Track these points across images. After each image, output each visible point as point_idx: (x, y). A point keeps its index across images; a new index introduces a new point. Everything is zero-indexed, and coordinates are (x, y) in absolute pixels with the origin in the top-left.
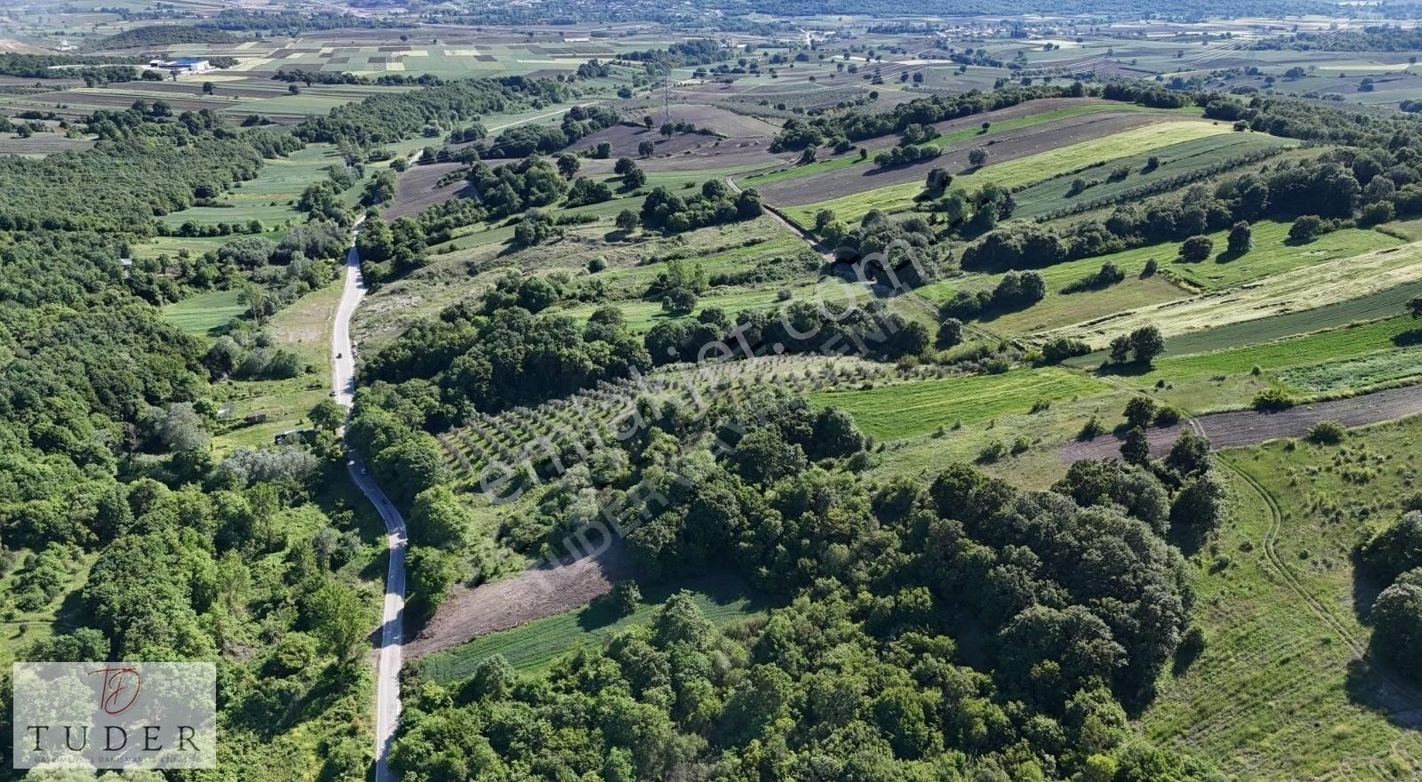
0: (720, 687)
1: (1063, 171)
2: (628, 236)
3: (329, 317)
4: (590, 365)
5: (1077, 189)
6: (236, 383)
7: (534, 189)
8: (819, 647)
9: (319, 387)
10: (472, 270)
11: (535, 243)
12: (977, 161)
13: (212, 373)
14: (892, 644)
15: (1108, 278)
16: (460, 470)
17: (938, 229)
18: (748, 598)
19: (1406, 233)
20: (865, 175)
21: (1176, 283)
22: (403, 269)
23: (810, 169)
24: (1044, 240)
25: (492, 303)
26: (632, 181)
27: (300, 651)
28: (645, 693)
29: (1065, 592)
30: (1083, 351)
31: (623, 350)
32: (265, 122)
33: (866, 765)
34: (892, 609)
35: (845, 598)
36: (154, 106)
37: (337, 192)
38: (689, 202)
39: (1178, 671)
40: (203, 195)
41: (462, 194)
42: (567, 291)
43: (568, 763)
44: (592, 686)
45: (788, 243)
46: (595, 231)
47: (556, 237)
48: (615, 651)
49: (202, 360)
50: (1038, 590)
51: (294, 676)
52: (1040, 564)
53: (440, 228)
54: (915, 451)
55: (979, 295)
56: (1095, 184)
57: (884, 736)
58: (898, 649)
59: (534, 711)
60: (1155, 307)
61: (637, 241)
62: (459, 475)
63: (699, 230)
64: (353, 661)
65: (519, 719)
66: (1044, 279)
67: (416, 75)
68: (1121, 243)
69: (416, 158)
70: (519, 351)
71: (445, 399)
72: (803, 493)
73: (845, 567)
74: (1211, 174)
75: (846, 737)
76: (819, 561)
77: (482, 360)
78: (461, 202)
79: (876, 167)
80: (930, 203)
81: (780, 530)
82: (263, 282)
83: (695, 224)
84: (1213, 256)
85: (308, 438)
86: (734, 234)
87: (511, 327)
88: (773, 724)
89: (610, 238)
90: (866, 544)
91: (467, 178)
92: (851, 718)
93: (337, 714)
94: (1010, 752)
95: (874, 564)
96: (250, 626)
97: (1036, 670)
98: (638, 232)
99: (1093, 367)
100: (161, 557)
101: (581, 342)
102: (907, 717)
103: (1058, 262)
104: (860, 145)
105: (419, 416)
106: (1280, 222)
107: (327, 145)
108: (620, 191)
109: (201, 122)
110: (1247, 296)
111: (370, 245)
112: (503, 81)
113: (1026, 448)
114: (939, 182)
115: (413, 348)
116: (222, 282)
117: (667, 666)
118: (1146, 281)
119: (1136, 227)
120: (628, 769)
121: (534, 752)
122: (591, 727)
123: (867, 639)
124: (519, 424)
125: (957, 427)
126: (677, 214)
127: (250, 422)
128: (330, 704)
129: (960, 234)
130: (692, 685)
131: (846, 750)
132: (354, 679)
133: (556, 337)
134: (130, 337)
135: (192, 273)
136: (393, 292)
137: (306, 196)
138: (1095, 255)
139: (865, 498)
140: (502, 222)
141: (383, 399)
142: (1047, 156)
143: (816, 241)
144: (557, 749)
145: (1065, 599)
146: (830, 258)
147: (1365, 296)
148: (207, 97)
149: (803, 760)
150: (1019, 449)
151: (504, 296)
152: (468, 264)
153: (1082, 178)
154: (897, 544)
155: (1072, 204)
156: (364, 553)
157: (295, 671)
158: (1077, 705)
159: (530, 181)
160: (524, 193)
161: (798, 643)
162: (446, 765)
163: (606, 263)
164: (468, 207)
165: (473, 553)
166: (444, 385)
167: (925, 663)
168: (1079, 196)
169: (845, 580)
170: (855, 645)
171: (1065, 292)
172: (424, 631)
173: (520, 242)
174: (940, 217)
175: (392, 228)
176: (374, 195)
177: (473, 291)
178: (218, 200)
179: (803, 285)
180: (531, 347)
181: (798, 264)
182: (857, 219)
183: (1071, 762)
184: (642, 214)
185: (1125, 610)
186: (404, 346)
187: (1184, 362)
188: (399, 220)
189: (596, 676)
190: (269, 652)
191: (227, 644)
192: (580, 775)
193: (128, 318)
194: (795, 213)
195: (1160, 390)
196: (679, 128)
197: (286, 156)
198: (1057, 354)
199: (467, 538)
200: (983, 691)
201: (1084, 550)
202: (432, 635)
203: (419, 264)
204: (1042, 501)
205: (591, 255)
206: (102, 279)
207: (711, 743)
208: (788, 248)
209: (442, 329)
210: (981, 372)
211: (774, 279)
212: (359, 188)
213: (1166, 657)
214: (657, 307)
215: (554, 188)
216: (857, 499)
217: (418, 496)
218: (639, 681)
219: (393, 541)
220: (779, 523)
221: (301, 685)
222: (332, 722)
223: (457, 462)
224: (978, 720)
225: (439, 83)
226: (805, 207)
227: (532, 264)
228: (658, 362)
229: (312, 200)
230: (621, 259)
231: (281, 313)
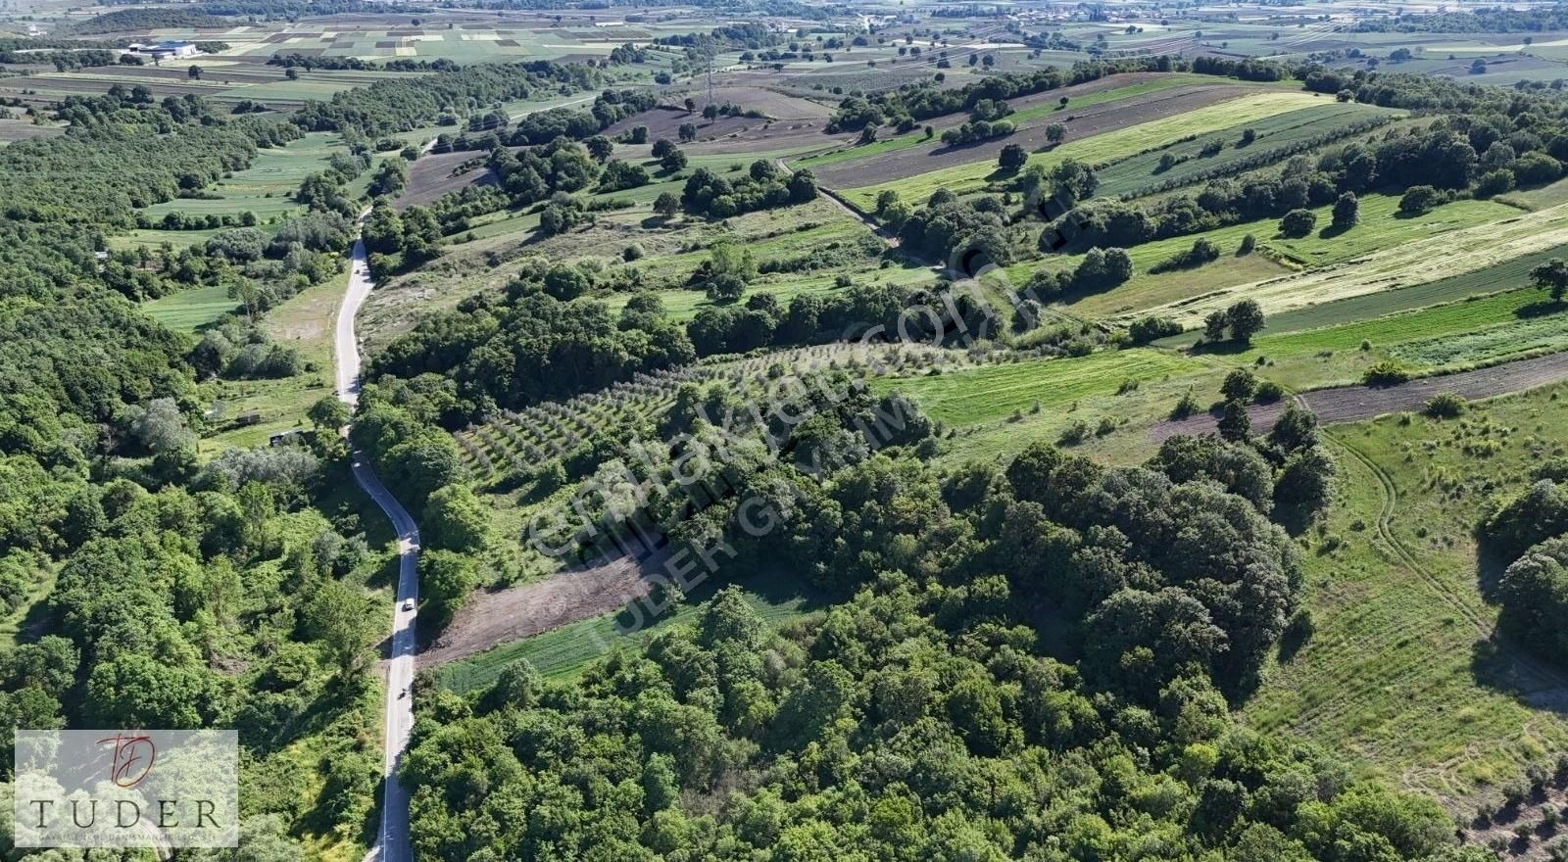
0: (773, 689)
1: (1150, 147)
2: (667, 222)
3: (332, 312)
4: (625, 354)
5: (1166, 164)
6: (225, 383)
7: (562, 174)
8: (885, 643)
9: (321, 385)
10: (492, 260)
11: (563, 230)
12: (1055, 137)
13: (198, 371)
14: (965, 637)
15: (1201, 256)
16: (479, 470)
17: (1012, 210)
18: (803, 596)
19: (1527, 202)
20: (931, 154)
21: (1276, 260)
22: (415, 260)
23: (870, 149)
24: (1130, 217)
25: (514, 291)
26: (671, 163)
27: (298, 662)
28: (689, 695)
29: (1158, 575)
30: (1174, 331)
31: (662, 339)
32: (259, 109)
33: (938, 763)
34: (965, 600)
35: (913, 592)
36: (133, 92)
37: (341, 182)
38: (735, 185)
39: (1283, 658)
40: (188, 185)
41: (481, 181)
42: (598, 280)
43: (602, 772)
44: (628, 690)
45: (846, 228)
46: (630, 217)
47: (587, 224)
48: (655, 652)
49: (187, 358)
50: (1128, 573)
51: (292, 691)
52: (1130, 545)
53: (456, 217)
54: (989, 436)
55: (1059, 276)
56: (1185, 159)
57: (958, 733)
58: (972, 642)
59: (565, 718)
60: (1254, 284)
61: (677, 227)
62: (478, 476)
63: (747, 216)
64: (359, 671)
65: (547, 726)
66: (1131, 259)
67: (429, 60)
68: (1214, 220)
69: (429, 146)
70: (545, 341)
71: (462, 394)
72: (865, 482)
73: (913, 558)
74: (1313, 146)
75: (914, 735)
76: (884, 555)
77: (502, 350)
78: (479, 189)
79: (944, 146)
80: (1003, 183)
81: (839, 521)
82: (257, 276)
83: (742, 209)
84: (1316, 232)
85: (308, 439)
86: (786, 218)
87: (536, 315)
88: (833, 724)
89: (646, 224)
90: (936, 534)
91: (486, 166)
92: (920, 714)
93: (341, 729)
94: (1098, 747)
95: (944, 554)
96: (241, 638)
97: (1127, 658)
98: (679, 217)
99: (1185, 346)
100: (139, 562)
101: (615, 331)
102: (983, 711)
103: (1146, 241)
104: (925, 124)
105: (432, 411)
106: (1390, 194)
107: (329, 133)
108: (658, 175)
109: (187, 108)
110: (1355, 271)
111: (378, 235)
112: (526, 66)
113: (1113, 429)
114: (1011, 160)
115: (426, 342)
116: (210, 277)
117: (713, 666)
118: (1243, 259)
119: (1231, 203)
120: (670, 777)
121: (564, 762)
122: (628, 733)
123: (937, 633)
124: (546, 420)
125: (1036, 410)
126: (722, 197)
127: (242, 423)
128: (333, 719)
129: (1037, 215)
130: (742, 686)
131: (915, 748)
132: (360, 692)
134: (105, 331)
135: (176, 267)
136: (403, 285)
137: (306, 186)
138: (1186, 233)
139: (934, 485)
140: (526, 210)
141: (391, 394)
142: (1134, 130)
143: (877, 224)
144: (590, 757)
145: (1159, 582)
146: (894, 243)
147: (1484, 269)
148: (193, 82)
149: (866, 762)
150: (1105, 430)
151: (528, 285)
152: (488, 254)
153: (1172, 154)
154: (970, 531)
155: (1160, 181)
156: (371, 560)
157: (293, 684)
158: (1172, 694)
159: (557, 165)
160: (551, 179)
161: (861, 639)
162: (465, 777)
163: (643, 251)
164: (488, 195)
165: (494, 556)
166: (460, 379)
167: (1003, 655)
168: (1168, 173)
169: (912, 572)
170: (923, 639)
171: (1154, 272)
172: (440, 640)
173: (547, 230)
174: (1014, 197)
175: (402, 217)
176: (383, 184)
177: (494, 283)
178: (206, 191)
179: (863, 272)
180: (559, 336)
181: (857, 249)
182: (923, 201)
183: (1166, 755)
184: (683, 199)
185: (1225, 592)
186: (416, 340)
187: (1287, 340)
188: (410, 209)
189: (634, 679)
190: (263, 665)
191: (216, 657)
192: (616, 784)
193: (102, 312)
194: (853, 195)
195: (1260, 368)
196: (724, 111)
197: (283, 145)
198: (1146, 334)
199: (487, 540)
200: (1067, 683)
201: (1178, 528)
202: (449, 644)
203: (433, 255)
204: (1132, 477)
205: (627, 243)
206: (73, 271)
207: (764, 748)
208: (846, 232)
209: (458, 321)
210: (1061, 355)
211: (831, 266)
212: (366, 178)
213: (1270, 643)
214: (701, 296)
215: (583, 171)
216: (925, 487)
217: (432, 495)
218: (682, 682)
219: (404, 546)
220: (839, 514)
221: (299, 700)
222: (335, 738)
223: (476, 462)
224: (1062, 713)
225: (456, 69)
226: (865, 189)
227: (560, 254)
228: (702, 352)
229: (312, 191)
230: (659, 248)
231: (277, 308)
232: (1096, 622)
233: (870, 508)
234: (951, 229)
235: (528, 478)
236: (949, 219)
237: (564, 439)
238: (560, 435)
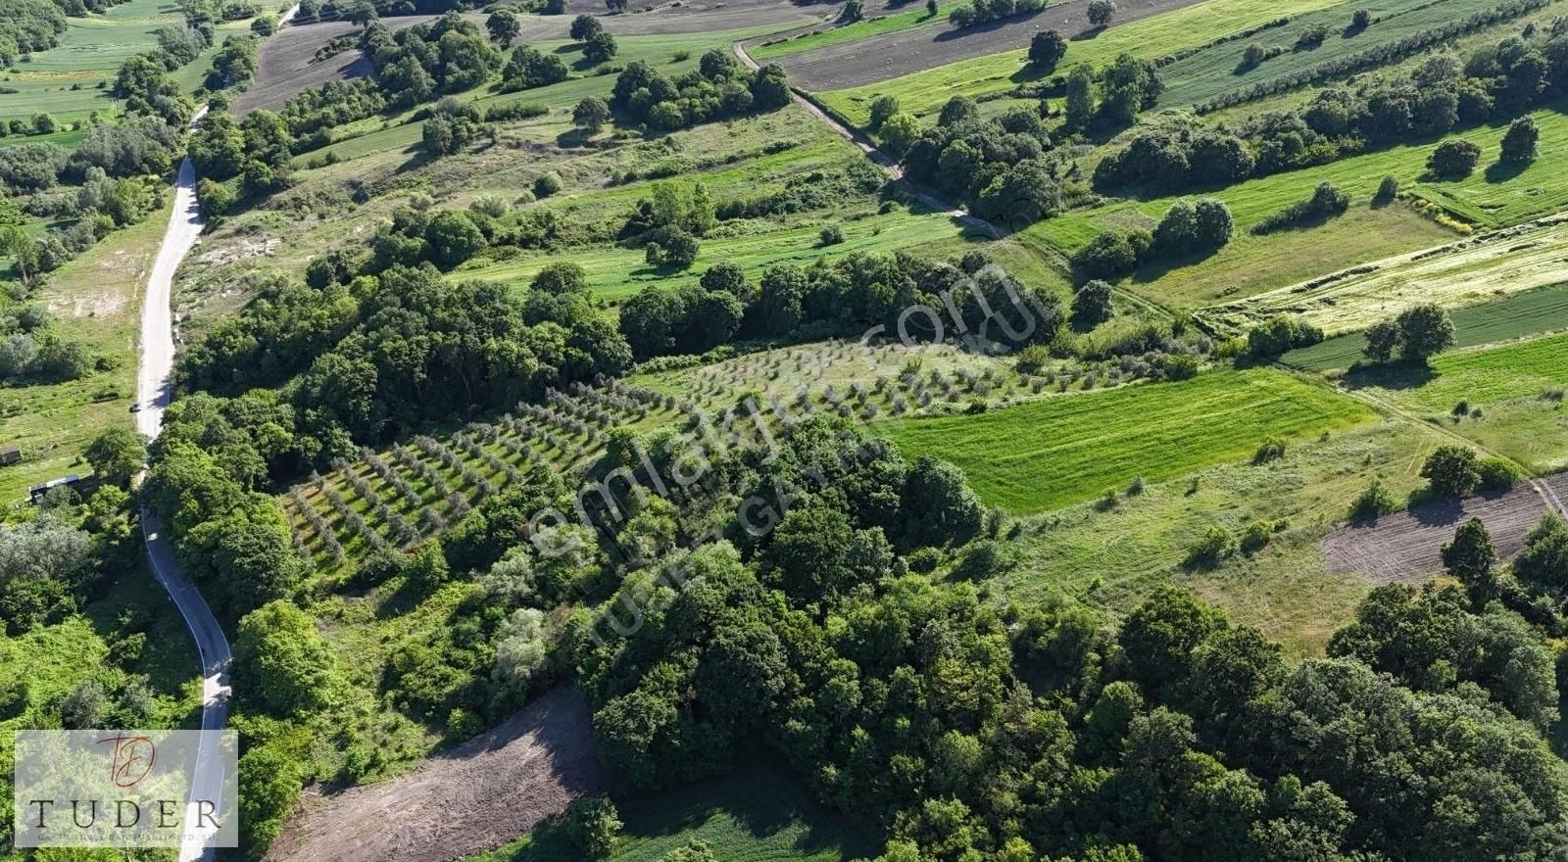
1: (1227, 33)
2: (590, 139)
3: (145, 268)
4: (533, 363)
5: (1252, 60)
7: (452, 65)
9: (114, 396)
10: (360, 194)
11: (452, 150)
12: (1099, 17)
15: (1323, 208)
16: (324, 554)
17: (1052, 125)
18: (805, 821)
20: (937, 39)
21: (1430, 216)
22: (255, 194)
23: (857, 31)
24: (1220, 146)
25: (384, 255)
26: (595, 50)
30: (1311, 339)
31: (585, 337)
35: (981, 846)
37: (171, 67)
38: (682, 85)
41: (350, 71)
42: (500, 230)
45: (831, 149)
46: (542, 131)
47: (486, 141)
52: (1350, 818)
53: (315, 125)
54: (1071, 538)
55: (1131, 239)
56: (1277, 53)
60: (1407, 257)
61: (605, 146)
62: (322, 565)
63: (699, 130)
66: (1228, 209)
68: (1330, 148)
69: (290, 15)
70: (419, 344)
71: (302, 427)
72: (893, 628)
73: (975, 775)
74: (1450, 36)
76: (930, 763)
77: (360, 361)
78: (346, 84)
79: (952, 28)
80: (1036, 84)
81: (856, 699)
82: (45, 214)
83: (691, 120)
84: (1479, 170)
85: (82, 493)
86: (750, 133)
87: (406, 303)
89: (566, 142)
90: (1010, 734)
91: (358, 47)
95: (1028, 778)
98: (607, 131)
99: (1337, 371)
101: (516, 320)
103: (1240, 180)
105: (255, 463)
108: (579, 66)
110: (1549, 238)
111: (209, 153)
114: (1045, 52)
115: (258, 332)
118: (1383, 213)
119: (1352, 123)
124: (421, 469)
125: (1135, 490)
126: (663, 104)
129: (1085, 134)
133: (478, 320)
136: (239, 232)
137: (123, 74)
138: (1297, 167)
139: (999, 637)
140: (407, 116)
142: (1202, 10)
143: (871, 145)
146: (895, 173)
150: (1254, 543)
151: (402, 241)
152: (353, 184)
153: (1258, 45)
155: (1246, 85)
156: (160, 714)
159: (446, 53)
160: (438, 71)
163: (560, 183)
164: (357, 93)
165: (336, 721)
166: (301, 401)
168: (1253, 73)
169: (979, 806)
171: (1260, 231)
173: (429, 150)
174: (1053, 105)
175: (243, 127)
176: (225, 73)
177: (363, 226)
179: (857, 218)
181: (846, 182)
182: (931, 110)
184: (611, 104)
186: (245, 329)
187: (1481, 361)
188: (254, 115)
194: (838, 99)
195: (1462, 418)
197: (102, 12)
198: (1274, 345)
199: (326, 694)
201: (1434, 794)
203: (280, 185)
205: (538, 169)
208: (832, 156)
209: (304, 301)
210: (1154, 378)
211: (813, 207)
212: (205, 61)
214: (638, 258)
215: (481, 62)
216: (986, 641)
217: (245, 618)
219: (210, 690)
220: (854, 684)
226: (857, 91)
227: (449, 185)
228: (643, 353)
229: (132, 82)
230: (582, 176)
231: (68, 266)
233: (904, 678)
234: (973, 159)
235: (393, 571)
236: (973, 144)
237: (444, 504)
238: (440, 496)
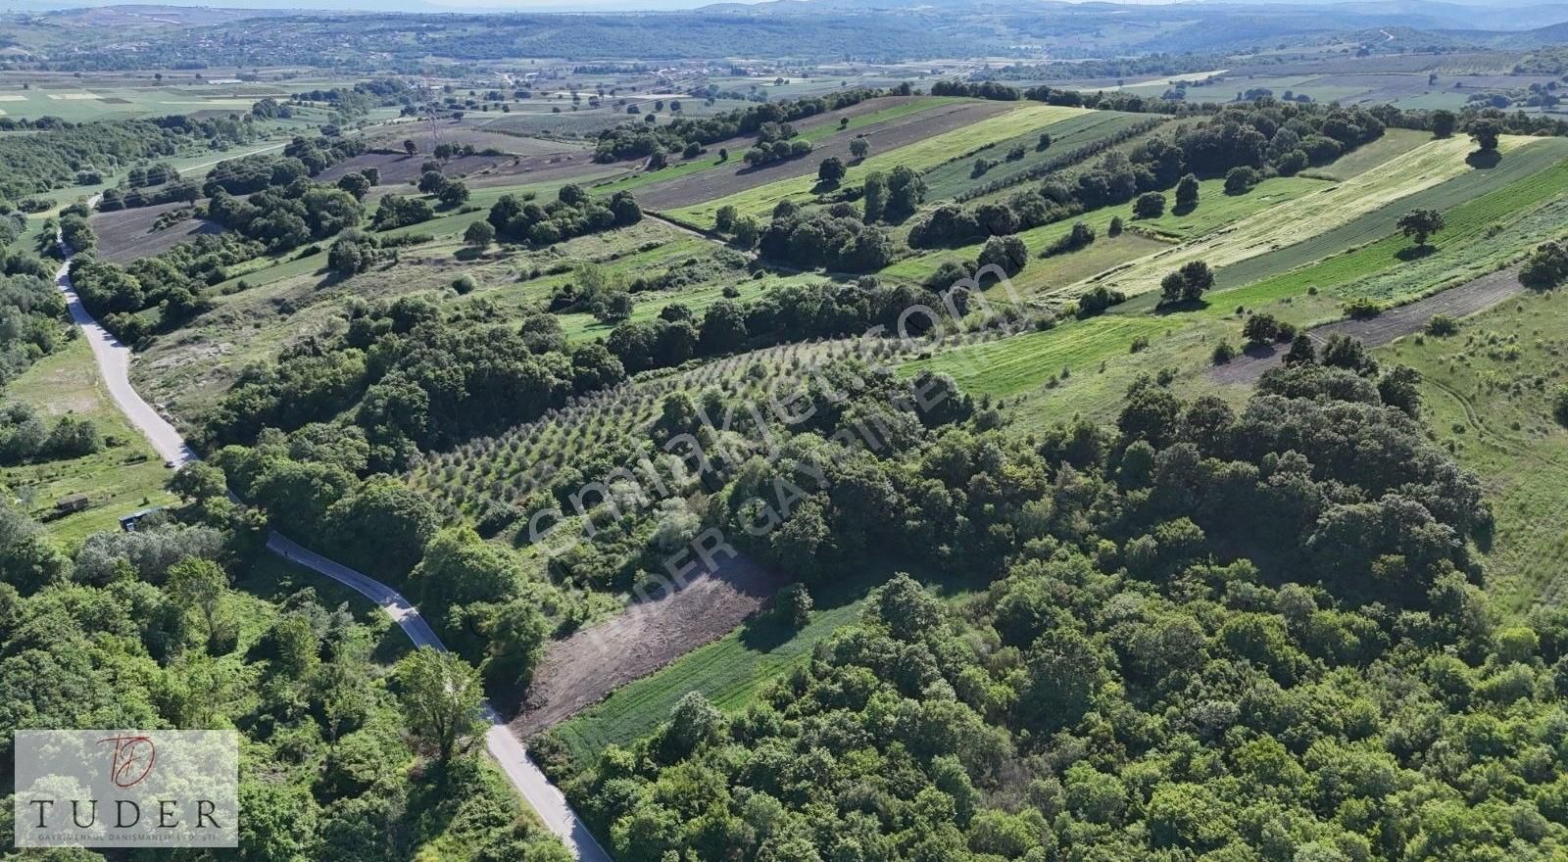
1: (956, 155)
2: (485, 253)
3: (95, 381)
4: (553, 379)
5: (980, 170)
7: (323, 213)
9: (143, 459)
10: (284, 307)
11: (361, 270)
12: (859, 152)
14: (1178, 583)
15: (1079, 240)
19: (1332, 175)
20: (738, 174)
21: (1150, 236)
22: (181, 316)
23: (670, 173)
26: (451, 197)
27: (368, 757)
30: (1119, 299)
31: (584, 359)
34: (1157, 548)
38: (550, 210)
41: (207, 230)
43: (880, 789)
45: (693, 244)
46: (437, 251)
47: (386, 262)
48: (848, 657)
50: (1327, 491)
51: (369, 792)
53: (204, 267)
54: (1041, 402)
55: (965, 265)
56: (996, 164)
57: (1260, 668)
58: (1190, 585)
60: (1151, 257)
61: (498, 257)
63: (577, 240)
64: (466, 750)
66: (1026, 244)
67: (32, 118)
68: (1064, 210)
69: (92, 205)
70: (455, 371)
71: (374, 439)
73: (1054, 520)
76: (1018, 525)
79: (746, 166)
80: (830, 194)
81: (950, 499)
83: (566, 235)
84: (1168, 210)
85: (182, 514)
86: (620, 240)
87: (432, 345)
88: (1100, 691)
89: (460, 256)
91: (198, 217)
93: (473, 822)
95: (1091, 512)
97: (1378, 568)
98: (494, 248)
104: (719, 147)
105: (360, 459)
108: (439, 209)
110: (1229, 239)
111: (109, 294)
112: (157, 122)
113: (1171, 378)
114: (830, 174)
115: (276, 393)
118: (1120, 239)
119: (1072, 194)
121: (828, 788)
123: (1141, 585)
125: (1066, 375)
126: (540, 223)
127: (66, 510)
128: (451, 814)
129: (886, 219)
130: (967, 673)
131: (1227, 691)
132: (473, 776)
136: (180, 343)
139: (1030, 451)
140: (290, 255)
142: (931, 143)
143: (724, 240)
144: (855, 776)
145: (1363, 494)
146: (752, 255)
147: (1339, 227)
149: (1173, 718)
150: (1162, 380)
152: (276, 302)
153: (984, 158)
155: (984, 183)
156: (358, 634)
157: (368, 784)
159: (312, 205)
160: (311, 218)
161: (1062, 605)
162: (716, 830)
163: (473, 283)
164: (231, 243)
166: (365, 422)
168: (986, 176)
169: (1064, 536)
170: (1133, 593)
171: (1044, 256)
172: (529, 701)
173: (341, 268)
175: (133, 272)
179: (740, 282)
180: (470, 366)
181: (718, 263)
182: (763, 214)
184: (492, 229)
185: (1432, 493)
188: (137, 263)
189: (845, 688)
190: (308, 772)
192: (909, 798)
194: (682, 214)
198: (1094, 306)
199: (520, 584)
200: (1323, 603)
201: (1354, 443)
202: (545, 702)
203: (203, 307)
205: (448, 276)
207: (1032, 731)
208: (695, 249)
211: (699, 280)
214: (585, 318)
215: (352, 209)
216: (1023, 454)
217: (431, 544)
219: (396, 613)
220: (946, 492)
221: (385, 803)
222: (474, 833)
224: (1341, 631)
225: (68, 126)
226: (692, 208)
228: (632, 370)
230: (489, 278)
232: (1319, 541)
233: (982, 482)
234: (819, 235)
235: (510, 518)
236: (815, 225)
237: (531, 471)
238: (524, 468)
